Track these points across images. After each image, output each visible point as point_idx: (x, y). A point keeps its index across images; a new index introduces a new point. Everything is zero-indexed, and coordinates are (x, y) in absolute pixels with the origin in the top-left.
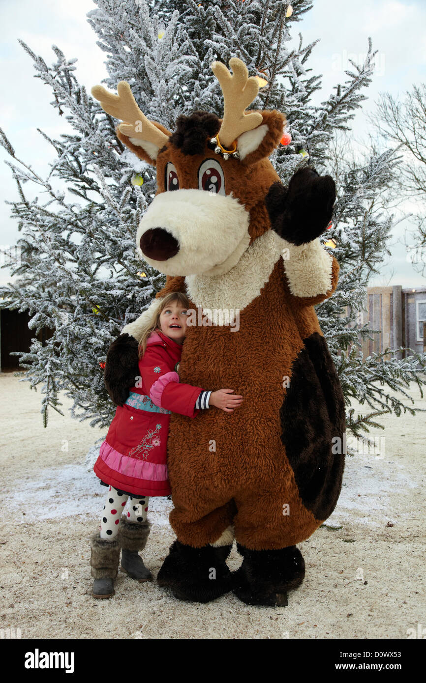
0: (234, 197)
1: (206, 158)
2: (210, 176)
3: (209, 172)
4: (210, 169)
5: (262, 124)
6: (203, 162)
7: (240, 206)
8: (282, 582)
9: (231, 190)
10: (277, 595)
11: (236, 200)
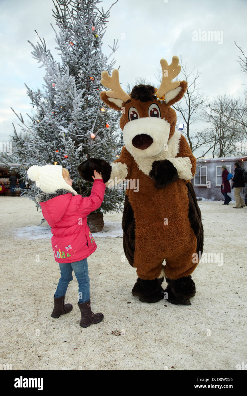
0: (166, 120)
1: (152, 103)
2: (154, 111)
3: (153, 110)
4: (153, 108)
5: (179, 86)
6: (151, 105)
7: (168, 123)
8: (189, 295)
9: (164, 117)
10: (187, 300)
11: (167, 121)
